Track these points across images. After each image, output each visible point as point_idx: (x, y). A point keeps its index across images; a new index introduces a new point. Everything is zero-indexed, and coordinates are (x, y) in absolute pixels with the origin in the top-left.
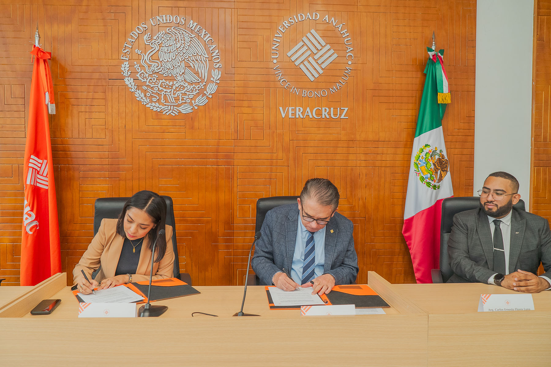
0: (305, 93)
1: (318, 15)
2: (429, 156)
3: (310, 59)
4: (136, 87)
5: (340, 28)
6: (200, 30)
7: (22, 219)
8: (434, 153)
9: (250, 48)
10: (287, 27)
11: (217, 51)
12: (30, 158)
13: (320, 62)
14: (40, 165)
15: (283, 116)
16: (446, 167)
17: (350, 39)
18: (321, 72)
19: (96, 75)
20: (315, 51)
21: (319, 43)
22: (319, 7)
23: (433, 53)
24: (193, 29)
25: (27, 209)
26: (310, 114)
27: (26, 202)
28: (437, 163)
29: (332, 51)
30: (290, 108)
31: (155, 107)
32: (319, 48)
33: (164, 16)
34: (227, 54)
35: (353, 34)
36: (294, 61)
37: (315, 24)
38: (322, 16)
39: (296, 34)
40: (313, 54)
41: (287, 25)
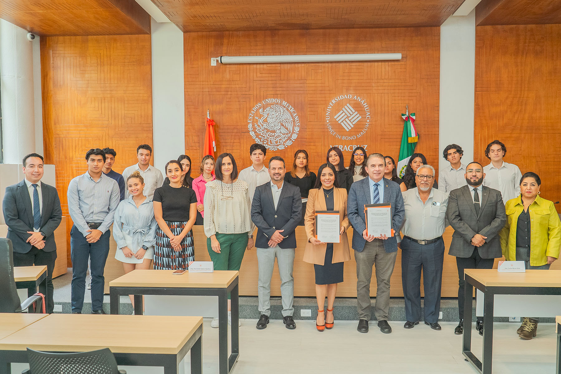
0: (344, 138)
1: (351, 96)
3: (347, 120)
5: (363, 102)
9: (314, 115)
10: (334, 103)
13: (352, 121)
17: (368, 108)
18: (352, 126)
19: (235, 131)
20: (349, 115)
21: (351, 111)
22: (351, 92)
23: (406, 116)
26: (346, 149)
29: (358, 115)
32: (351, 113)
34: (302, 118)
35: (370, 105)
36: (338, 121)
37: (349, 101)
38: (353, 97)
39: (339, 107)
40: (348, 117)
41: (334, 102)
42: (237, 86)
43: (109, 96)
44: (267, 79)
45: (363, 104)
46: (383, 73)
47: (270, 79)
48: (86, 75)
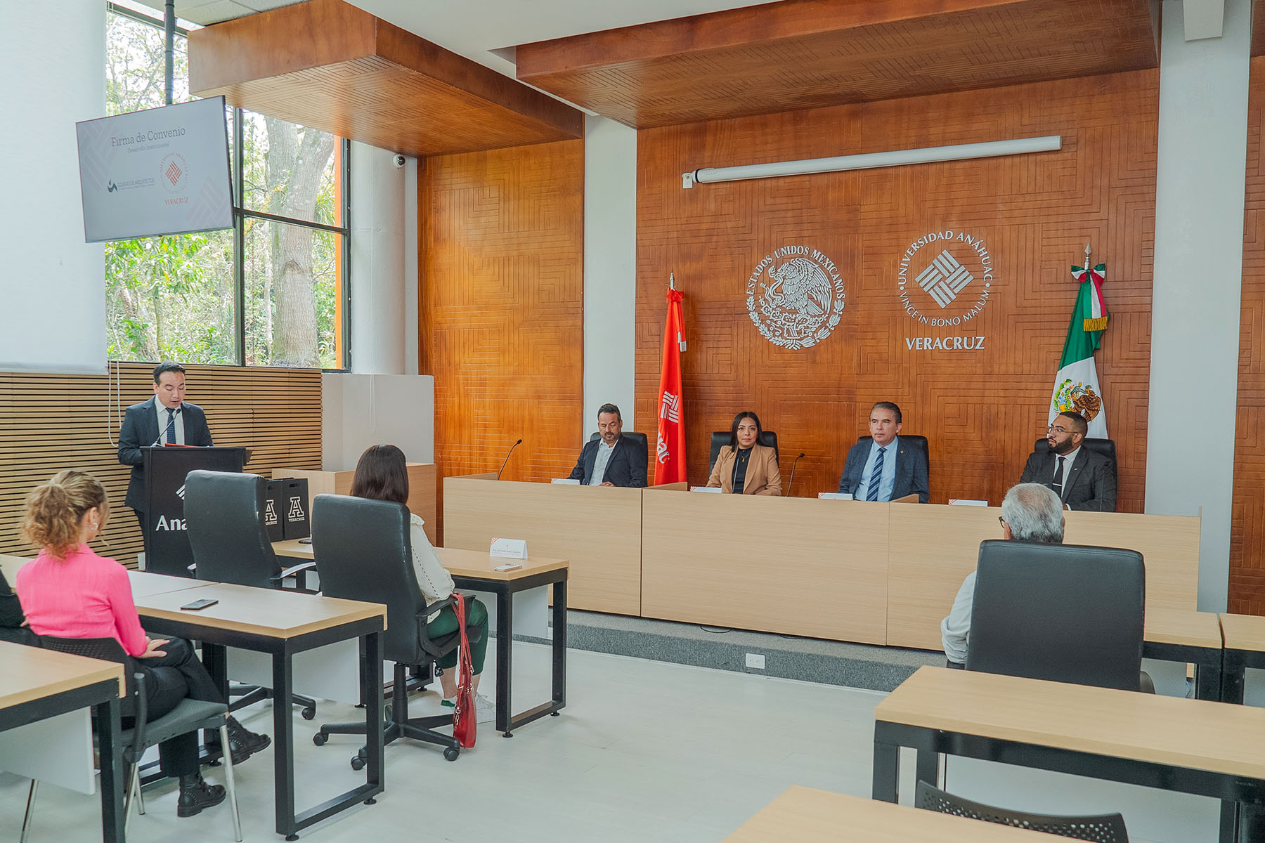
0: (935, 322)
1: (951, 233)
2: (1069, 392)
3: (942, 284)
4: (760, 321)
5: (977, 246)
6: (824, 261)
7: (656, 451)
8: (1077, 389)
9: (875, 275)
10: (916, 250)
11: (841, 280)
12: (664, 394)
13: (952, 286)
14: (671, 401)
15: (910, 348)
16: (1098, 405)
17: (988, 257)
18: (953, 297)
19: (724, 311)
20: (947, 275)
21: (952, 265)
22: (953, 224)
23: (1083, 272)
24: (816, 259)
25: (660, 441)
27: (659, 434)
28: (1080, 401)
29: (967, 273)
30: (918, 339)
31: (778, 341)
32: (952, 270)
33: (788, 247)
34: (850, 283)
35: (993, 252)
36: (923, 287)
37: (946, 245)
38: (956, 235)
39: (925, 258)
40: (944, 279)
41: (915, 248)
42: (729, 225)
43: (515, 253)
44: (783, 207)
45: (979, 249)
46: (1024, 181)
47: (790, 206)
48: (483, 220)
